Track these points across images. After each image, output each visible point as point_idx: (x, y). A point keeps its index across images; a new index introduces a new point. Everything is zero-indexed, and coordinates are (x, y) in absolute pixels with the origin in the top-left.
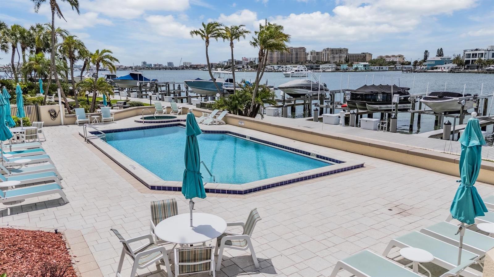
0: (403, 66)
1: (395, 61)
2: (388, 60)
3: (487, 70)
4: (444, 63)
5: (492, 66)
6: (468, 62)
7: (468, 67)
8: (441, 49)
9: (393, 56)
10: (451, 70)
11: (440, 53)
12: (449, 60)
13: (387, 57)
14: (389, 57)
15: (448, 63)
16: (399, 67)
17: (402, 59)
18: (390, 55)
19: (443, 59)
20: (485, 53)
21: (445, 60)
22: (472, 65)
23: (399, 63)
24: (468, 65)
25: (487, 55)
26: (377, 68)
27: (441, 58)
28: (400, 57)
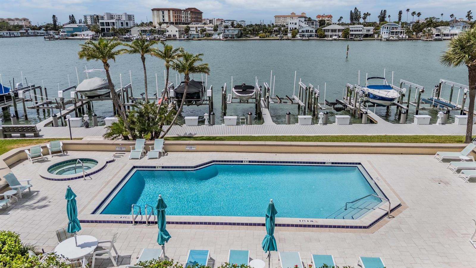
0: (35, 31)
1: (21, 25)
2: (12, 23)
3: (124, 38)
4: (82, 30)
5: (128, 35)
6: (103, 30)
7: (104, 34)
8: (72, 15)
9: (17, 19)
10: (93, 38)
11: (72, 20)
12: (85, 28)
13: (9, 20)
14: (12, 20)
15: (85, 30)
16: (32, 33)
17: (28, 23)
18: (13, 18)
19: (80, 26)
20: (116, 22)
21: (82, 28)
22: (107, 33)
23: (26, 27)
24: (104, 33)
25: (117, 24)
26: (7, 33)
27: (77, 25)
28: (25, 21)
